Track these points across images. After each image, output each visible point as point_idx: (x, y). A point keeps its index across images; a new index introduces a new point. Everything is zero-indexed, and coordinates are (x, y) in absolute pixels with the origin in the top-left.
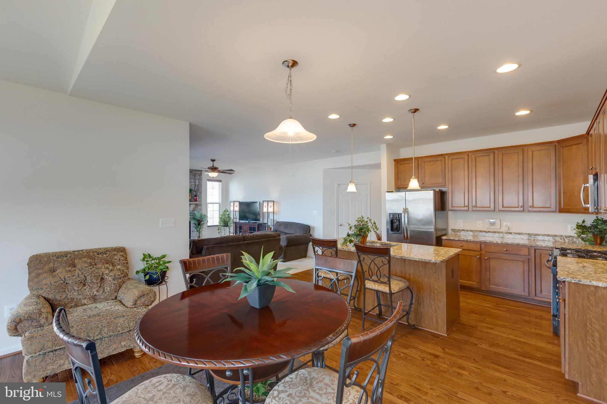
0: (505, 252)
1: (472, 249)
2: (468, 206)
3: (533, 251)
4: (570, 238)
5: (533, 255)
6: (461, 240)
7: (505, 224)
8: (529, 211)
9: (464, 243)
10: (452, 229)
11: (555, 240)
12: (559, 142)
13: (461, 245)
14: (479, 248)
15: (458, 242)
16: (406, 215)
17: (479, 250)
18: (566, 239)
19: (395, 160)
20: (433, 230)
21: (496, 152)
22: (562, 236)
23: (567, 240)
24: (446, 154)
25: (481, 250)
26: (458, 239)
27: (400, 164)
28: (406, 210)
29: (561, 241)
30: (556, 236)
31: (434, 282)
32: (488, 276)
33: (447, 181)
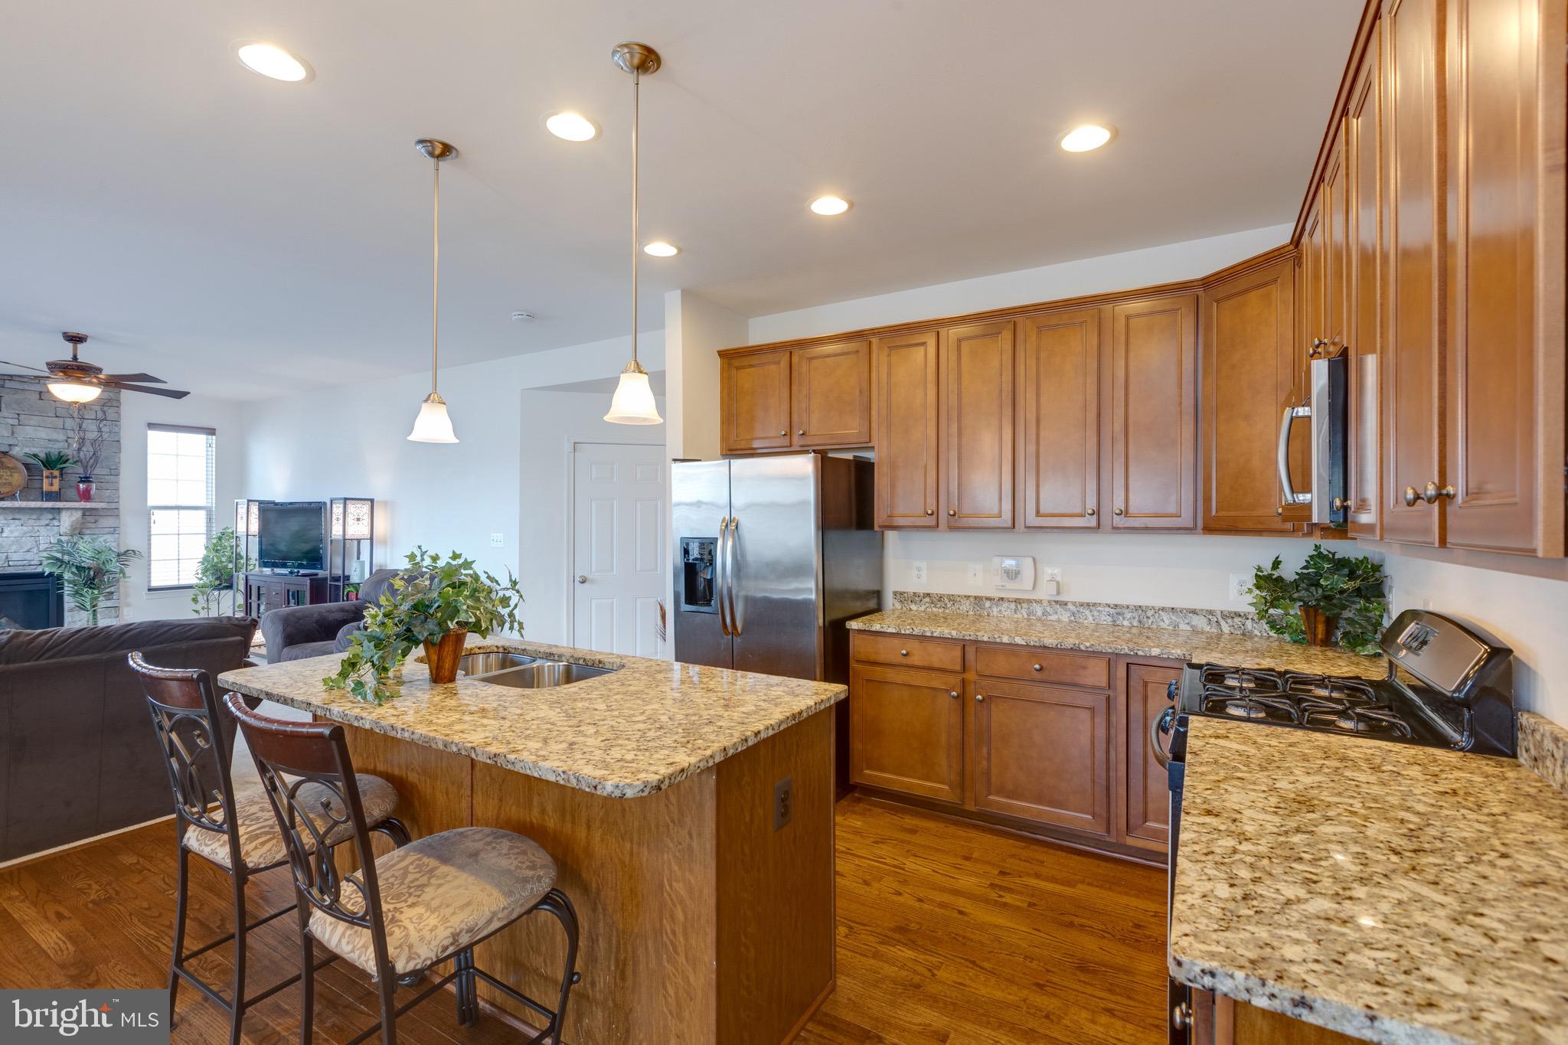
0: (1038, 676)
1: (936, 665)
2: (935, 514)
3: (1121, 672)
4: (1237, 620)
5: (1121, 685)
6: (903, 632)
7: (1048, 571)
8: (1115, 529)
9: (914, 646)
10: (895, 593)
11: (1192, 626)
12: (1210, 282)
13: (904, 652)
14: (959, 660)
15: (896, 641)
16: (730, 544)
17: (958, 668)
18: (1223, 623)
19: (722, 354)
20: (813, 597)
21: (1020, 319)
22: (1211, 612)
23: (1226, 629)
24: (875, 332)
25: (964, 668)
26: (894, 631)
27: (738, 368)
28: (731, 526)
29: (1207, 629)
30: (1194, 612)
31: (676, 868)
32: (985, 763)
33: (874, 425)
